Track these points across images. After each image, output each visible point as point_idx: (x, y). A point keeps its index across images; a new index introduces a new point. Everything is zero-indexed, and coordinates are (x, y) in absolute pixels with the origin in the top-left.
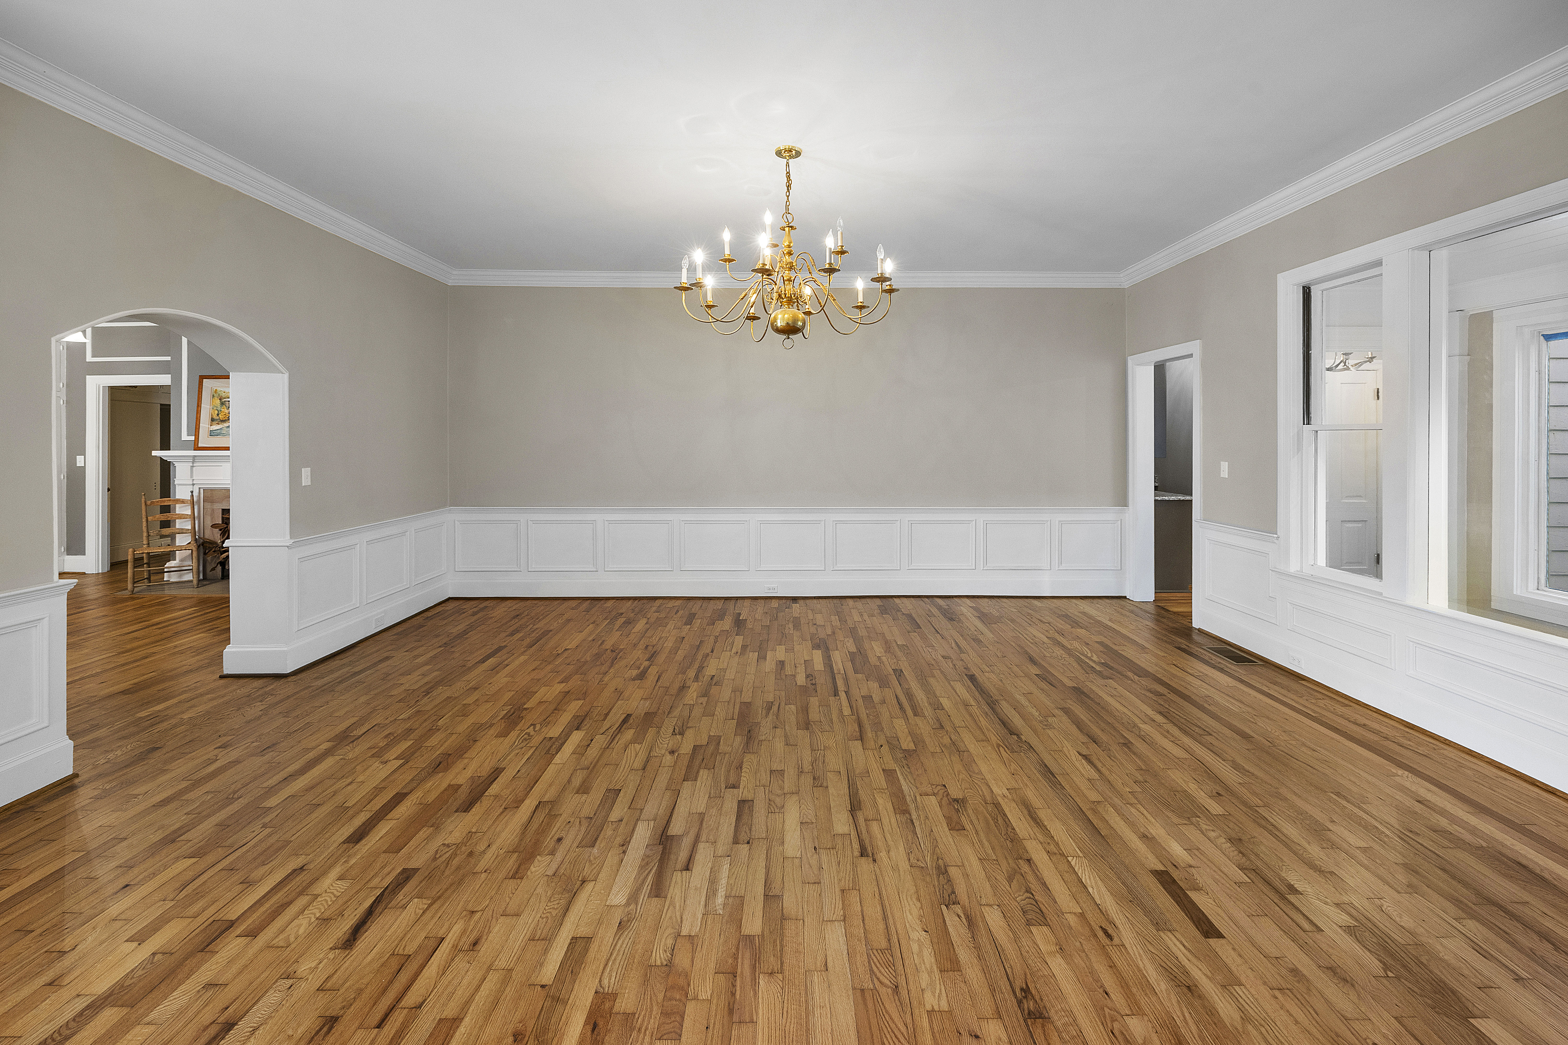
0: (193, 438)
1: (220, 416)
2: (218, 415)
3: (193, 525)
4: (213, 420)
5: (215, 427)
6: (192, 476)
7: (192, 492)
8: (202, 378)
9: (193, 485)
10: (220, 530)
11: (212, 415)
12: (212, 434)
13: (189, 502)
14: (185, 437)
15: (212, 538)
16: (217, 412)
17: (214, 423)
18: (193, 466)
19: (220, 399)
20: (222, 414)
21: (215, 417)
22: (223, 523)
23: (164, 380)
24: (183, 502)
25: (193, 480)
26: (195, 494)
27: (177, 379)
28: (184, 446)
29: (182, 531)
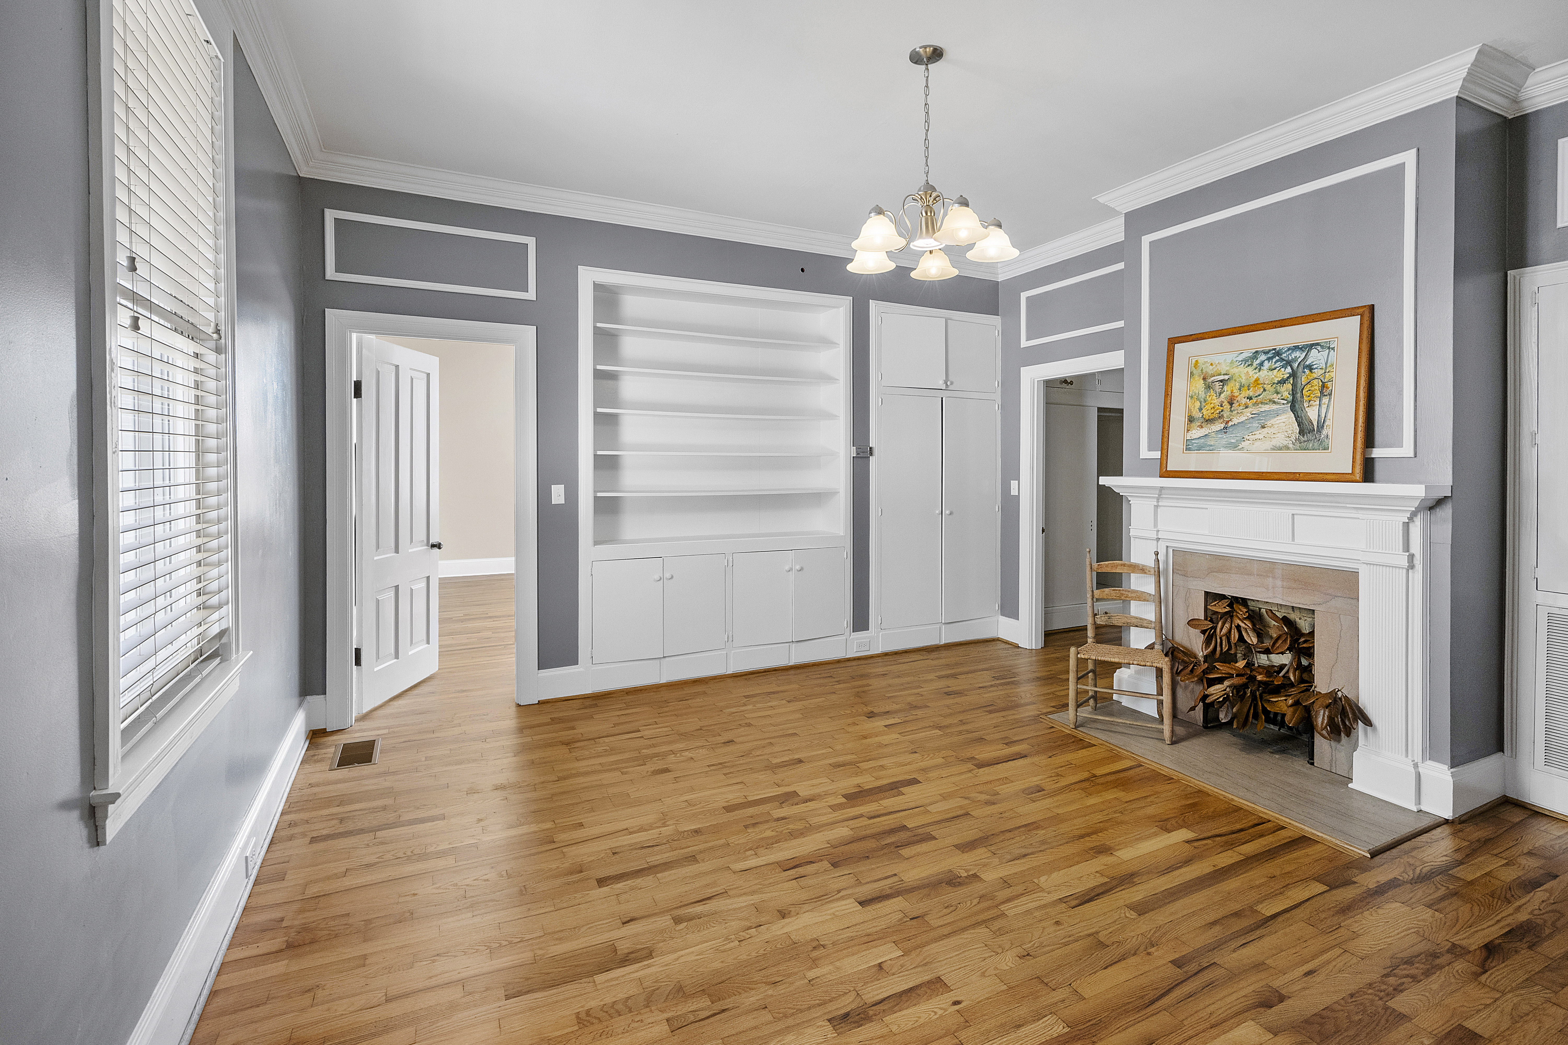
0: (1157, 455)
1: (1204, 411)
2: (1200, 409)
3: (1158, 615)
4: (1191, 420)
5: (1196, 433)
6: (1156, 525)
7: (1157, 554)
8: (1173, 342)
9: (1158, 539)
10: (1204, 632)
11: (1190, 410)
12: (1189, 446)
13: (1152, 572)
14: (1145, 453)
15: (1186, 643)
16: (1198, 404)
17: (1193, 424)
18: (1156, 507)
19: (1204, 379)
20: (1208, 407)
21: (1197, 414)
22: (1206, 619)
23: (1114, 360)
24: (1142, 570)
25: (1158, 531)
26: (1161, 557)
27: (1133, 358)
28: (1143, 469)
29: (1141, 624)
